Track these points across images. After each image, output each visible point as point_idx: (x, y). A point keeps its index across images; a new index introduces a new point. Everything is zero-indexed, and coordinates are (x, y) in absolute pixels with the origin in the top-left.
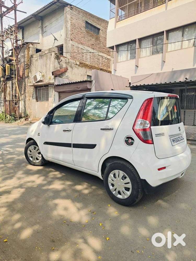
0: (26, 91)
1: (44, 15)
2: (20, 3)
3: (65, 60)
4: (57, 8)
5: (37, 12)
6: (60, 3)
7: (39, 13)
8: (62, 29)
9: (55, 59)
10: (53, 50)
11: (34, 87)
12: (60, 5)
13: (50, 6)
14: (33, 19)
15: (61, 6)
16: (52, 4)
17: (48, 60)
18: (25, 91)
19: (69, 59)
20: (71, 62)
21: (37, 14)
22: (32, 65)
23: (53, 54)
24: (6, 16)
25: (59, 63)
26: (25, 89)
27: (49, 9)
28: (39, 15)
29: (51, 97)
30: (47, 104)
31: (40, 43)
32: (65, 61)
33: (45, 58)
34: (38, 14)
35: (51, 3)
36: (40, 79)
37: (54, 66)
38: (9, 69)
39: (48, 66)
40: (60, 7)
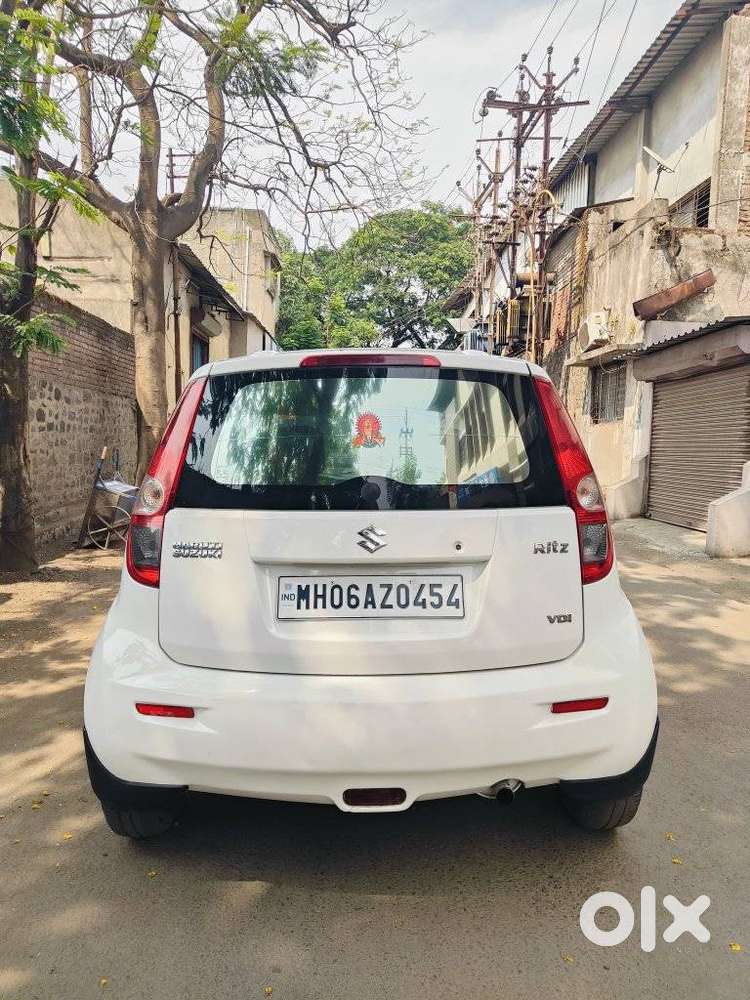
0: (570, 387)
1: (657, 84)
2: (570, 74)
3: (706, 244)
4: (702, 38)
5: (624, 83)
6: (704, 11)
7: (635, 84)
8: (711, 116)
9: (652, 248)
10: (651, 214)
11: (590, 369)
12: (708, 21)
13: (669, 41)
14: (619, 115)
15: (714, 21)
16: (673, 29)
17: (633, 259)
18: (566, 385)
19: (724, 237)
20: (734, 245)
21: (627, 93)
22: (589, 288)
23: (648, 229)
24: (533, 138)
25: (672, 261)
26: (567, 378)
27: (667, 56)
28: (636, 91)
29: (630, 405)
30: (617, 433)
31: (636, 198)
32: (701, 248)
33: (624, 251)
34: (631, 89)
35: (669, 29)
36: (598, 337)
37: (647, 276)
38: (518, 315)
39: (631, 282)
40: (713, 24)
